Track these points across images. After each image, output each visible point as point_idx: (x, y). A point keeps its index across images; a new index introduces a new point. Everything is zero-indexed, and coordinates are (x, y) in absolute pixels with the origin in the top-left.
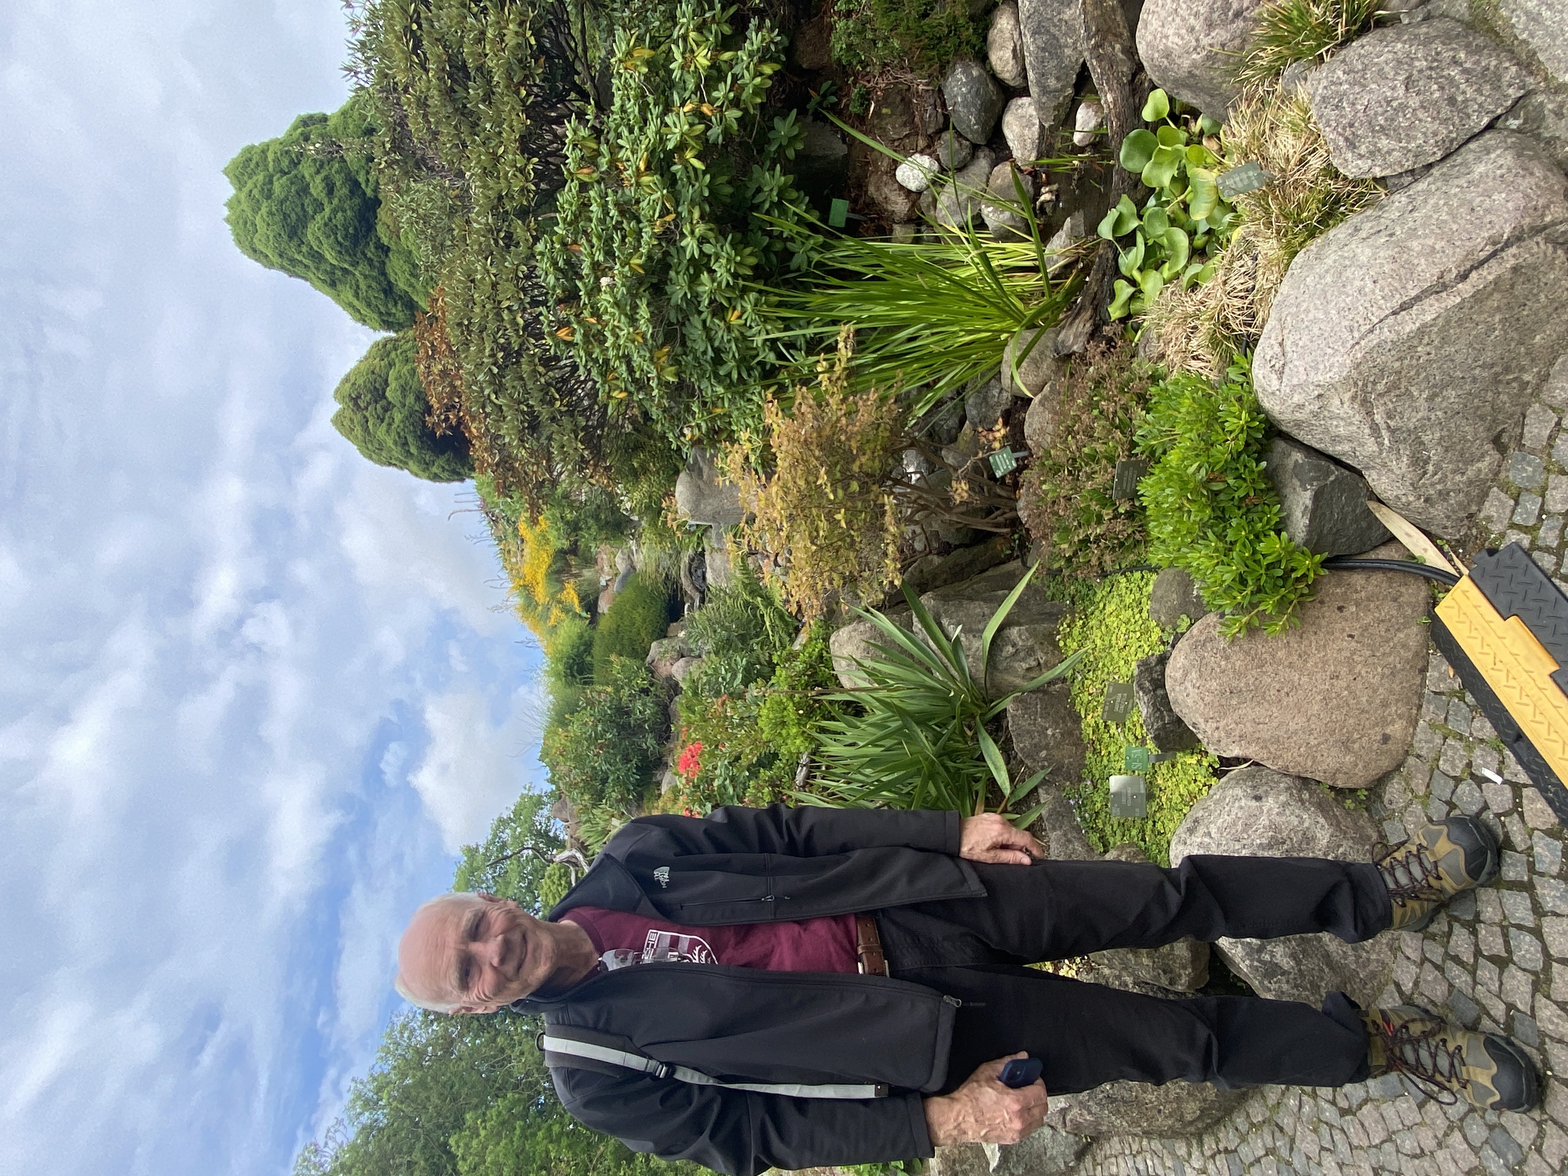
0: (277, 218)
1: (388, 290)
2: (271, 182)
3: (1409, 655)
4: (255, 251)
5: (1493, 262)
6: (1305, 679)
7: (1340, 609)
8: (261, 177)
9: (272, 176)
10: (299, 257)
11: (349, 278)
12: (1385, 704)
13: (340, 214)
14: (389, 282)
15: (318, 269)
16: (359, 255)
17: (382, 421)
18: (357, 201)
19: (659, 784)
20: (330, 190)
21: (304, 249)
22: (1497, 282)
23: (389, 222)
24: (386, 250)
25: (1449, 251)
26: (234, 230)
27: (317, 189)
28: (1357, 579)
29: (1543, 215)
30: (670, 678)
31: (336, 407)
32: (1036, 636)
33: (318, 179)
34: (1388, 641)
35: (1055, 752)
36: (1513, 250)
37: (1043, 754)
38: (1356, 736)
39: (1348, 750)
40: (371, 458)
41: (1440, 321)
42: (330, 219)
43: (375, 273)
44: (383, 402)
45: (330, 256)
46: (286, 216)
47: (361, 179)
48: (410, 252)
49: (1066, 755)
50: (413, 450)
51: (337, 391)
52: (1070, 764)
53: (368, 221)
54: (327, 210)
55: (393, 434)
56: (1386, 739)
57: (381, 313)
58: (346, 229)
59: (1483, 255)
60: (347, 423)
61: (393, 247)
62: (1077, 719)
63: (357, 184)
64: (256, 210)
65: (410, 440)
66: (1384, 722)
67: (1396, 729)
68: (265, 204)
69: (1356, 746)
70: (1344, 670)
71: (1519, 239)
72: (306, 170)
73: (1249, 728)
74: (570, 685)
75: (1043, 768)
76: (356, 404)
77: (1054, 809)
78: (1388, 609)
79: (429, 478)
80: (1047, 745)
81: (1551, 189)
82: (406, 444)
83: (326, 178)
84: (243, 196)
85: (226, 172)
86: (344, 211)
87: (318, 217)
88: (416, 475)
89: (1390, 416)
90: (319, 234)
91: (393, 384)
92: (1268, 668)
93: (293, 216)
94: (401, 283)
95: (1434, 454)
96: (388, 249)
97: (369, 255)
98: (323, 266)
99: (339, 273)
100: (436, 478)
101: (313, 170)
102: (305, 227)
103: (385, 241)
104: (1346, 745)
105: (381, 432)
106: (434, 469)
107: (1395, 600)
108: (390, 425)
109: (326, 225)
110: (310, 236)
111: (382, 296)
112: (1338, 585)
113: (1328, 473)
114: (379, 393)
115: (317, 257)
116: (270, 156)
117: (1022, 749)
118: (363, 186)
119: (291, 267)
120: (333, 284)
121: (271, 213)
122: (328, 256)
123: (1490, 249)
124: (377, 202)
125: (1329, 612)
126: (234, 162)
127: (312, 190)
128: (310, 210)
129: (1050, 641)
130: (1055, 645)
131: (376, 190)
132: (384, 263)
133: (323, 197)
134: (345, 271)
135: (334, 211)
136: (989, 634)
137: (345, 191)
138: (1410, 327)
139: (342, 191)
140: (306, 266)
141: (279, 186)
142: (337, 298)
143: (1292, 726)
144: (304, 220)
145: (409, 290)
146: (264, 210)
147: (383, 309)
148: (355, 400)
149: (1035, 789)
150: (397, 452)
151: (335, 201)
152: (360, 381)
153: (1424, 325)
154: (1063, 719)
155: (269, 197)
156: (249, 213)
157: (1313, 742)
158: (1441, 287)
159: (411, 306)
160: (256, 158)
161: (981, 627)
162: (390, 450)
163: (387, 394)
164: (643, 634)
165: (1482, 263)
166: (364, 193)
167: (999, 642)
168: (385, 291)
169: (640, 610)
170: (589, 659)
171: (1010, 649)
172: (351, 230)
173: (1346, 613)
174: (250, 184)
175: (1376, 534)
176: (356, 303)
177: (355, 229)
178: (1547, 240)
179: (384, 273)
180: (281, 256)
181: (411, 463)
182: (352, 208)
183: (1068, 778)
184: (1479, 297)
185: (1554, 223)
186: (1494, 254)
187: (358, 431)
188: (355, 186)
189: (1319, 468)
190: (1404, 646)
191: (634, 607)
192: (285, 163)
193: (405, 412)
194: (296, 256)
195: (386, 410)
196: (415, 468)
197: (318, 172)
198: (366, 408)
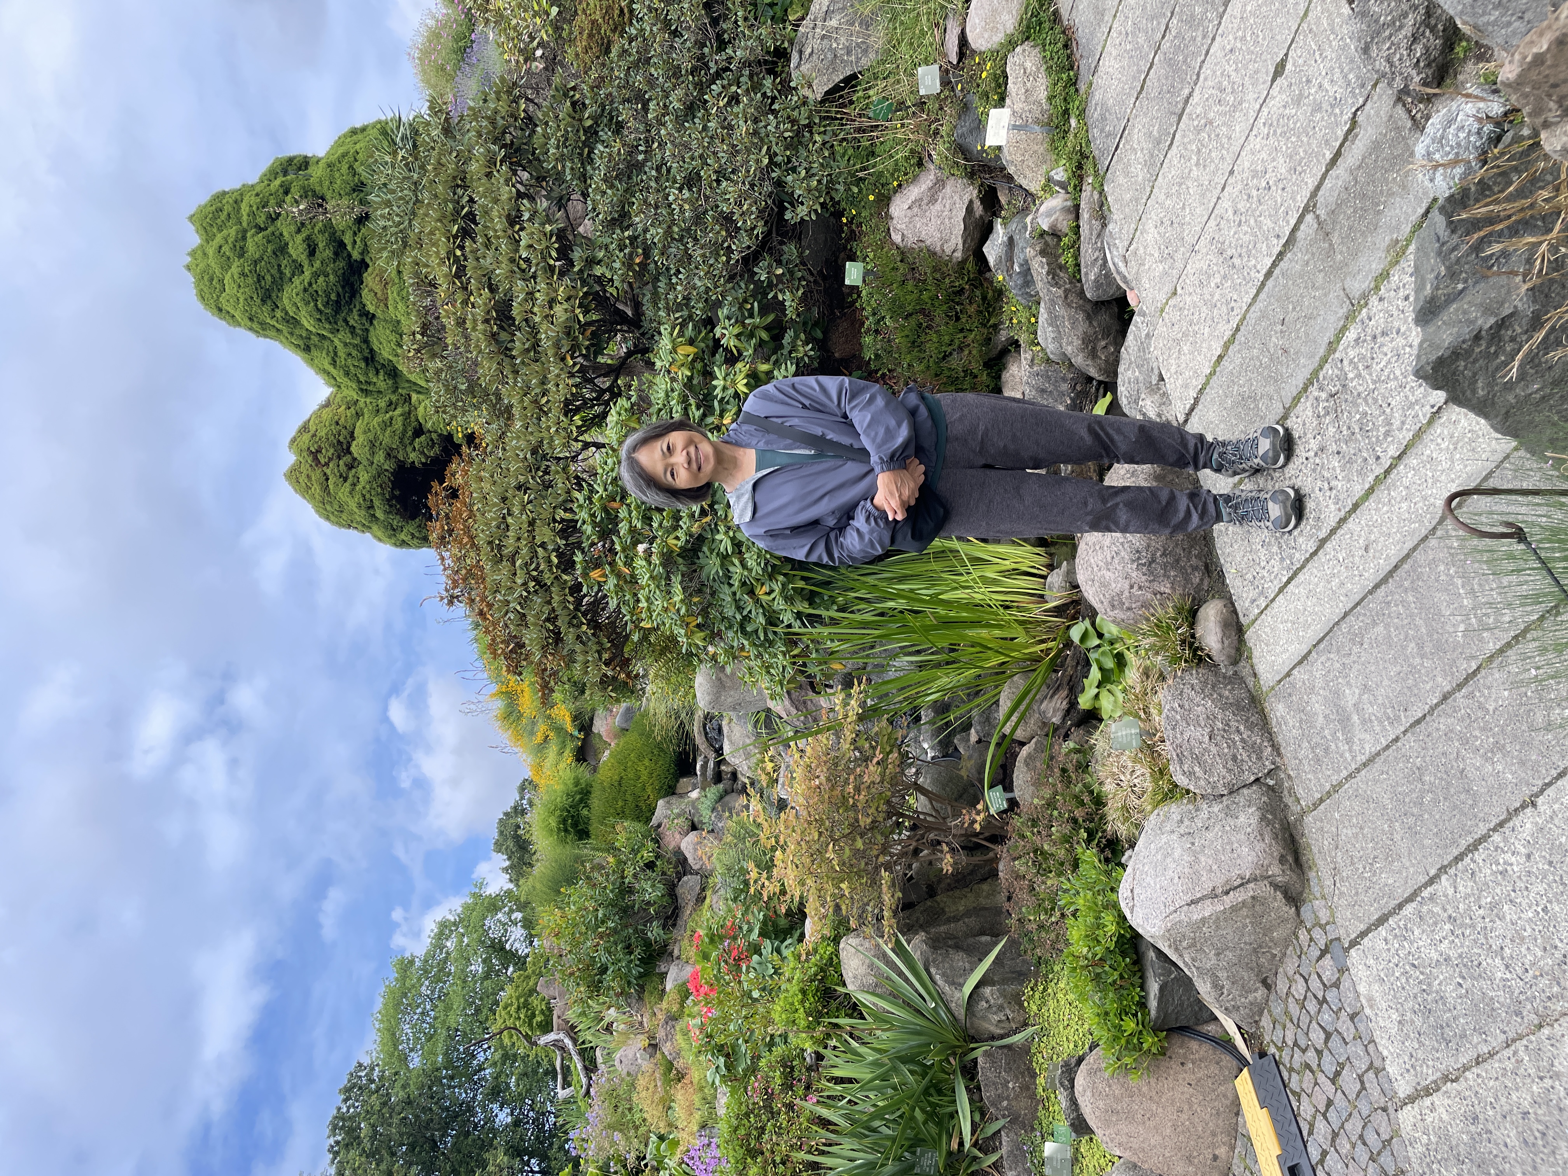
0: (250, 280)
1: (370, 358)
2: (244, 238)
3: (1228, 1102)
4: (220, 310)
5: (1242, 889)
6: (1160, 1110)
7: (1182, 1064)
8: (233, 232)
9: (245, 231)
10: (273, 322)
11: (326, 343)
12: (1214, 1134)
13: (321, 279)
14: (372, 351)
15: (292, 334)
16: (341, 323)
17: (345, 480)
18: (341, 264)
19: (663, 976)
20: (312, 252)
21: (279, 314)
22: (1244, 902)
23: (378, 289)
24: (371, 318)
25: (1218, 874)
26: (197, 286)
27: (297, 249)
28: (1194, 1045)
29: (1267, 871)
30: (678, 852)
31: (290, 458)
32: (1005, 997)
33: (299, 238)
34: (1214, 1091)
35: (1014, 1103)
36: (1252, 885)
37: (1005, 1103)
38: (1195, 1154)
39: (1191, 1163)
40: (328, 518)
41: (1213, 917)
42: (310, 284)
43: (357, 341)
44: (347, 459)
45: (308, 323)
46: (260, 278)
47: (347, 239)
48: (398, 322)
49: (1022, 1106)
50: (379, 514)
51: (293, 440)
52: (1026, 1114)
53: (352, 285)
54: (307, 273)
55: (358, 497)
56: (1215, 1158)
57: (360, 382)
58: (328, 296)
59: (1236, 884)
60: (303, 479)
61: (379, 314)
62: (1034, 1076)
63: (342, 245)
64: (226, 266)
65: (377, 503)
66: (1213, 1145)
67: (1222, 1151)
68: (236, 263)
69: (1196, 1161)
70: (1186, 1107)
71: (1255, 880)
72: (286, 229)
73: (1124, 1139)
74: (563, 841)
75: (1004, 1116)
76: (316, 459)
77: (1012, 1152)
78: (1214, 1069)
79: (395, 545)
80: (1008, 1096)
81: (1271, 855)
82: (371, 507)
83: (308, 238)
84: (211, 252)
85: (191, 218)
86: (327, 275)
87: (296, 280)
88: (380, 540)
89: (1193, 960)
90: (297, 300)
91: (360, 438)
92: (1137, 1099)
93: (268, 278)
94: (385, 352)
95: (1227, 984)
96: (374, 316)
97: (352, 322)
98: (297, 332)
99: (315, 339)
100: (403, 544)
101: (293, 228)
102: (281, 290)
103: (371, 308)
104: (1189, 1159)
105: (343, 492)
106: (402, 536)
107: (1218, 1063)
108: (354, 485)
109: (305, 290)
110: (286, 301)
111: (363, 365)
112: (1181, 1047)
113: (1171, 973)
114: (343, 448)
115: (292, 322)
116: (245, 209)
117: (988, 1098)
118: (349, 248)
119: (262, 328)
120: (307, 349)
121: (243, 274)
122: (306, 324)
123: (1239, 881)
124: (363, 265)
125: (1175, 1065)
126: (201, 209)
127: (291, 250)
128: (287, 272)
129: (1017, 1000)
130: (1021, 1005)
131: (365, 250)
132: (367, 330)
133: (303, 258)
134: (323, 337)
135: (316, 275)
136: (968, 989)
137: (329, 253)
138: (1196, 917)
139: (325, 252)
140: (278, 330)
141: (254, 244)
142: (311, 362)
143: (1153, 1142)
144: (279, 282)
145: (394, 359)
146: (235, 269)
147: (362, 379)
148: (315, 455)
149: (999, 1131)
150: (360, 515)
151: (317, 264)
152: (322, 433)
153: (1204, 918)
154: (1023, 1074)
155: (241, 256)
156: (218, 271)
157: (1167, 1155)
158: (1213, 895)
159: (394, 373)
160: (227, 208)
161: (961, 980)
162: (352, 513)
163: (353, 449)
164: (649, 790)
165: (1236, 888)
166: (350, 256)
167: (975, 996)
168: (366, 360)
169: (646, 762)
170: (585, 812)
171: (984, 1004)
172: (333, 297)
173: (1186, 1068)
174: (219, 239)
175: (1205, 1015)
176: (334, 372)
177: (338, 295)
178: (1271, 884)
179: (366, 341)
180: (251, 319)
181: (375, 528)
182: (335, 272)
183: (1024, 1127)
184: (1234, 909)
185: (1273, 875)
186: (1242, 885)
187: (316, 489)
188: (340, 246)
189: (1164, 968)
190: (1225, 1096)
191: (640, 758)
192: (261, 220)
193: (373, 470)
194: (268, 320)
195: (350, 467)
196: (379, 534)
197: (299, 231)
198: (327, 464)
